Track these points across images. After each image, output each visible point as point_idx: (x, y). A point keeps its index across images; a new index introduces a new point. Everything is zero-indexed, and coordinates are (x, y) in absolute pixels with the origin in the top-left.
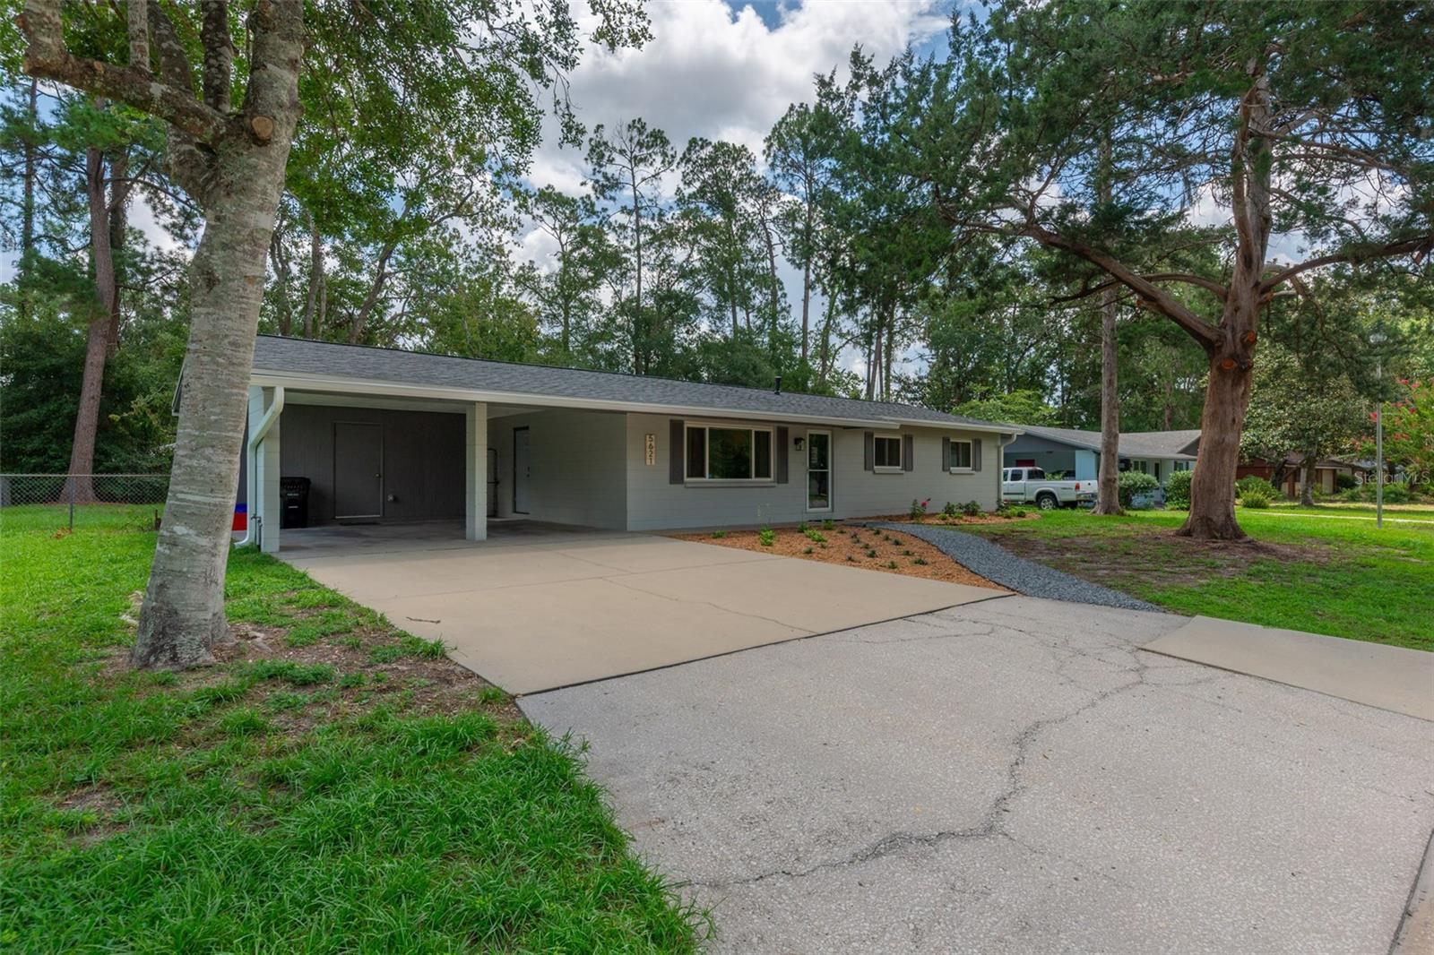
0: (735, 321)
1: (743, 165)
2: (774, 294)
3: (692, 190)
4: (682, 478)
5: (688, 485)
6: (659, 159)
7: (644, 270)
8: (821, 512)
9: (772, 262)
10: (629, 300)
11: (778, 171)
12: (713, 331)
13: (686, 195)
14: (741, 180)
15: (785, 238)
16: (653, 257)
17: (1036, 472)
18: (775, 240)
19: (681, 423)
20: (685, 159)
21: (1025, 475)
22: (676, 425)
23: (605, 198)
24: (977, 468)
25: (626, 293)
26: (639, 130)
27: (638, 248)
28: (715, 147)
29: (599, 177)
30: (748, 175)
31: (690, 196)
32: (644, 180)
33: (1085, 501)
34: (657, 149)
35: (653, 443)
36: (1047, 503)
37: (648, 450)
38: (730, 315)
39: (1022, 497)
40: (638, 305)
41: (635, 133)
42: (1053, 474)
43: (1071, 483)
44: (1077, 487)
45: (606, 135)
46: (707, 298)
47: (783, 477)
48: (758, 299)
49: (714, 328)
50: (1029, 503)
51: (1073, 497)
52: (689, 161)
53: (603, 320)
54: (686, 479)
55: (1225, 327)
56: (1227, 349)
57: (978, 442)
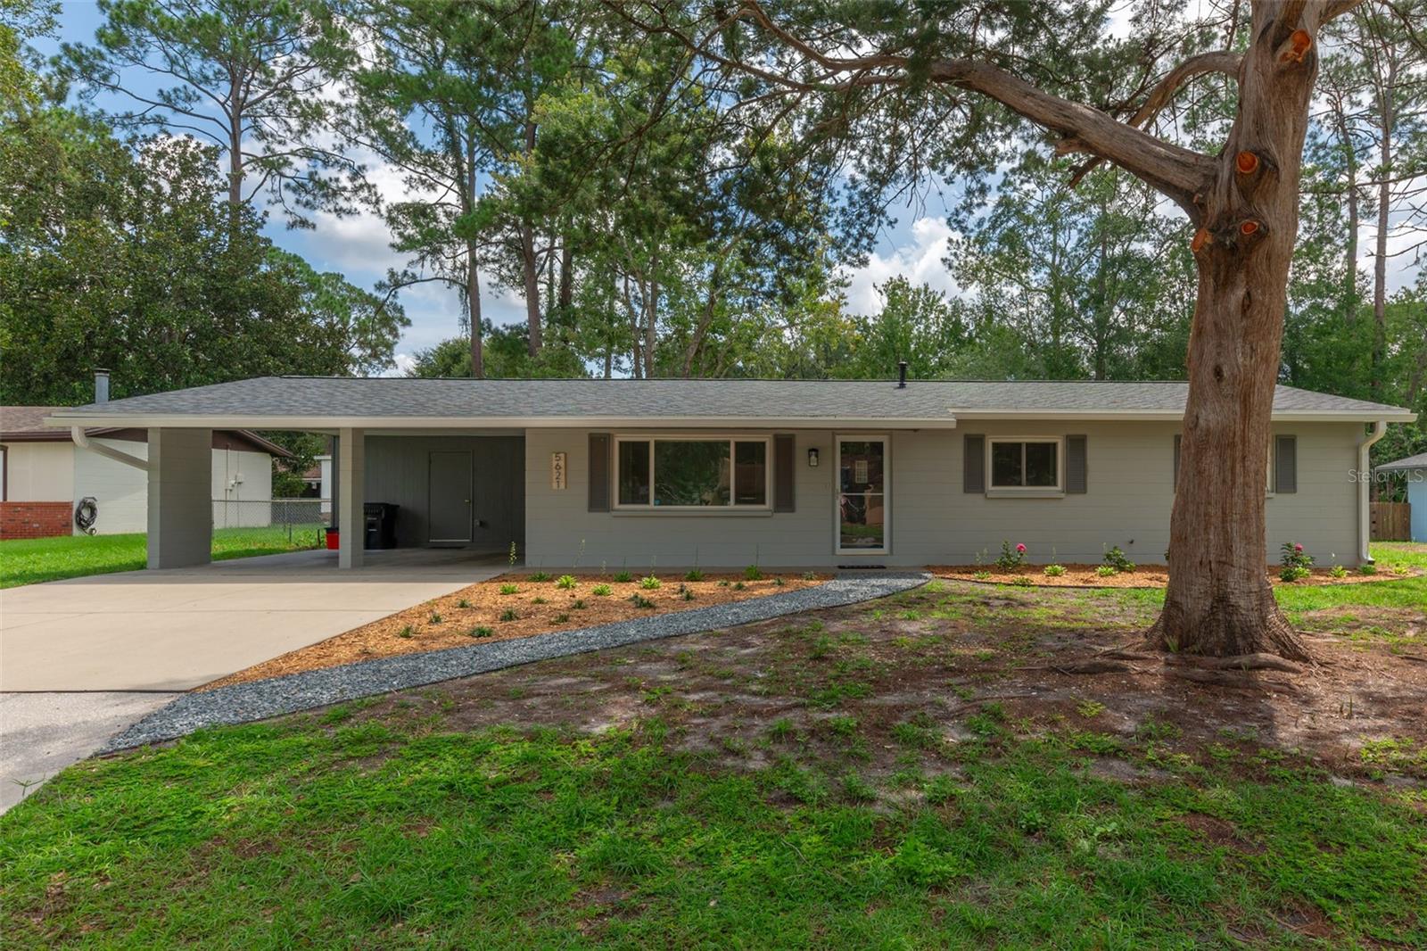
4: (610, 506)
5: (619, 514)
8: (866, 554)
19: (609, 438)
22: (598, 441)
24: (1283, 487)
35: (562, 464)
37: (555, 471)
47: (786, 502)
54: (616, 505)
55: (1223, 154)
56: (1214, 207)
57: (1288, 441)
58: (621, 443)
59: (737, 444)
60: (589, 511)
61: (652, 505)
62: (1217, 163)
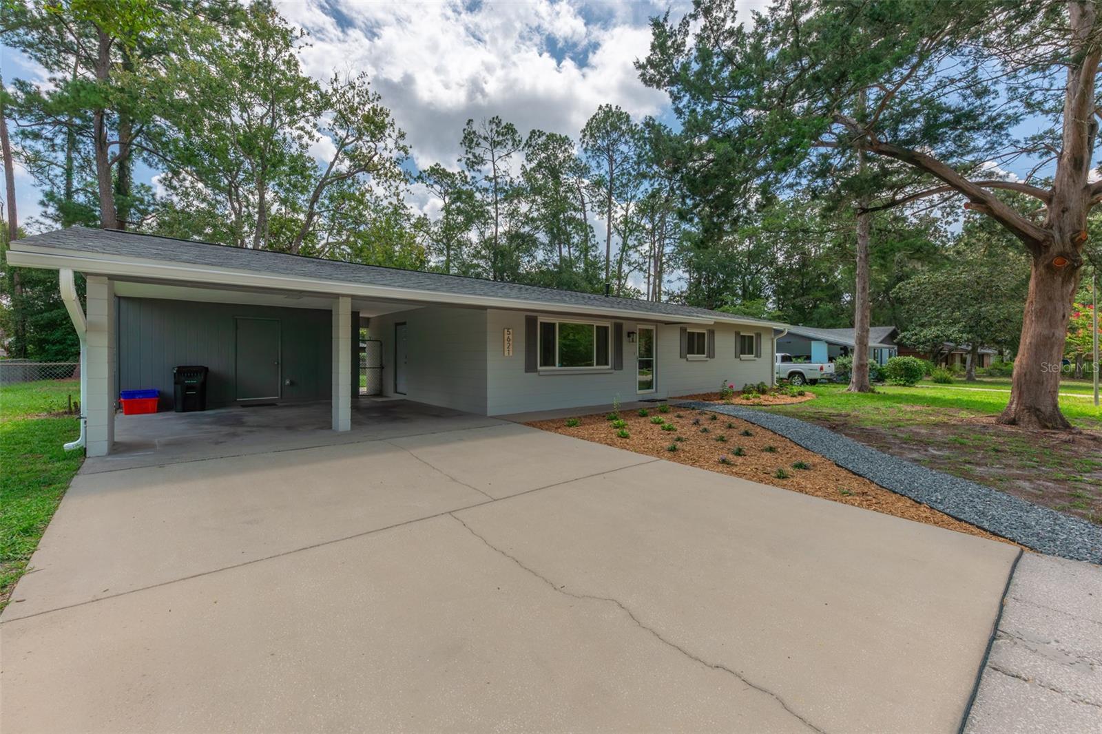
0: (560, 252)
1: (566, 149)
2: (586, 235)
3: (533, 165)
4: (536, 368)
5: (541, 373)
6: (510, 143)
7: (500, 218)
8: (648, 393)
9: (585, 215)
10: (490, 239)
11: (589, 153)
12: (546, 260)
13: (528, 170)
14: (564, 160)
15: (593, 199)
16: (506, 209)
18: (587, 200)
19: (535, 319)
20: (528, 145)
21: (779, 359)
22: (531, 320)
23: (474, 170)
24: (759, 355)
25: (487, 234)
26: (497, 124)
27: (496, 203)
28: (547, 136)
29: (470, 156)
30: (569, 156)
31: (531, 170)
32: (500, 157)
34: (509, 137)
35: (511, 337)
36: (797, 379)
37: (506, 342)
38: (557, 249)
40: (496, 241)
41: (494, 126)
42: (798, 359)
43: (811, 365)
44: (822, 369)
45: (475, 127)
46: (542, 237)
47: (618, 365)
48: (576, 239)
49: (546, 258)
50: (783, 380)
51: (821, 376)
52: (530, 146)
53: (472, 251)
54: (539, 368)
55: (1051, 228)
56: (1055, 249)
57: (759, 335)
58: (541, 323)
59: (597, 327)
60: (526, 372)
61: (557, 367)
62: (1049, 231)
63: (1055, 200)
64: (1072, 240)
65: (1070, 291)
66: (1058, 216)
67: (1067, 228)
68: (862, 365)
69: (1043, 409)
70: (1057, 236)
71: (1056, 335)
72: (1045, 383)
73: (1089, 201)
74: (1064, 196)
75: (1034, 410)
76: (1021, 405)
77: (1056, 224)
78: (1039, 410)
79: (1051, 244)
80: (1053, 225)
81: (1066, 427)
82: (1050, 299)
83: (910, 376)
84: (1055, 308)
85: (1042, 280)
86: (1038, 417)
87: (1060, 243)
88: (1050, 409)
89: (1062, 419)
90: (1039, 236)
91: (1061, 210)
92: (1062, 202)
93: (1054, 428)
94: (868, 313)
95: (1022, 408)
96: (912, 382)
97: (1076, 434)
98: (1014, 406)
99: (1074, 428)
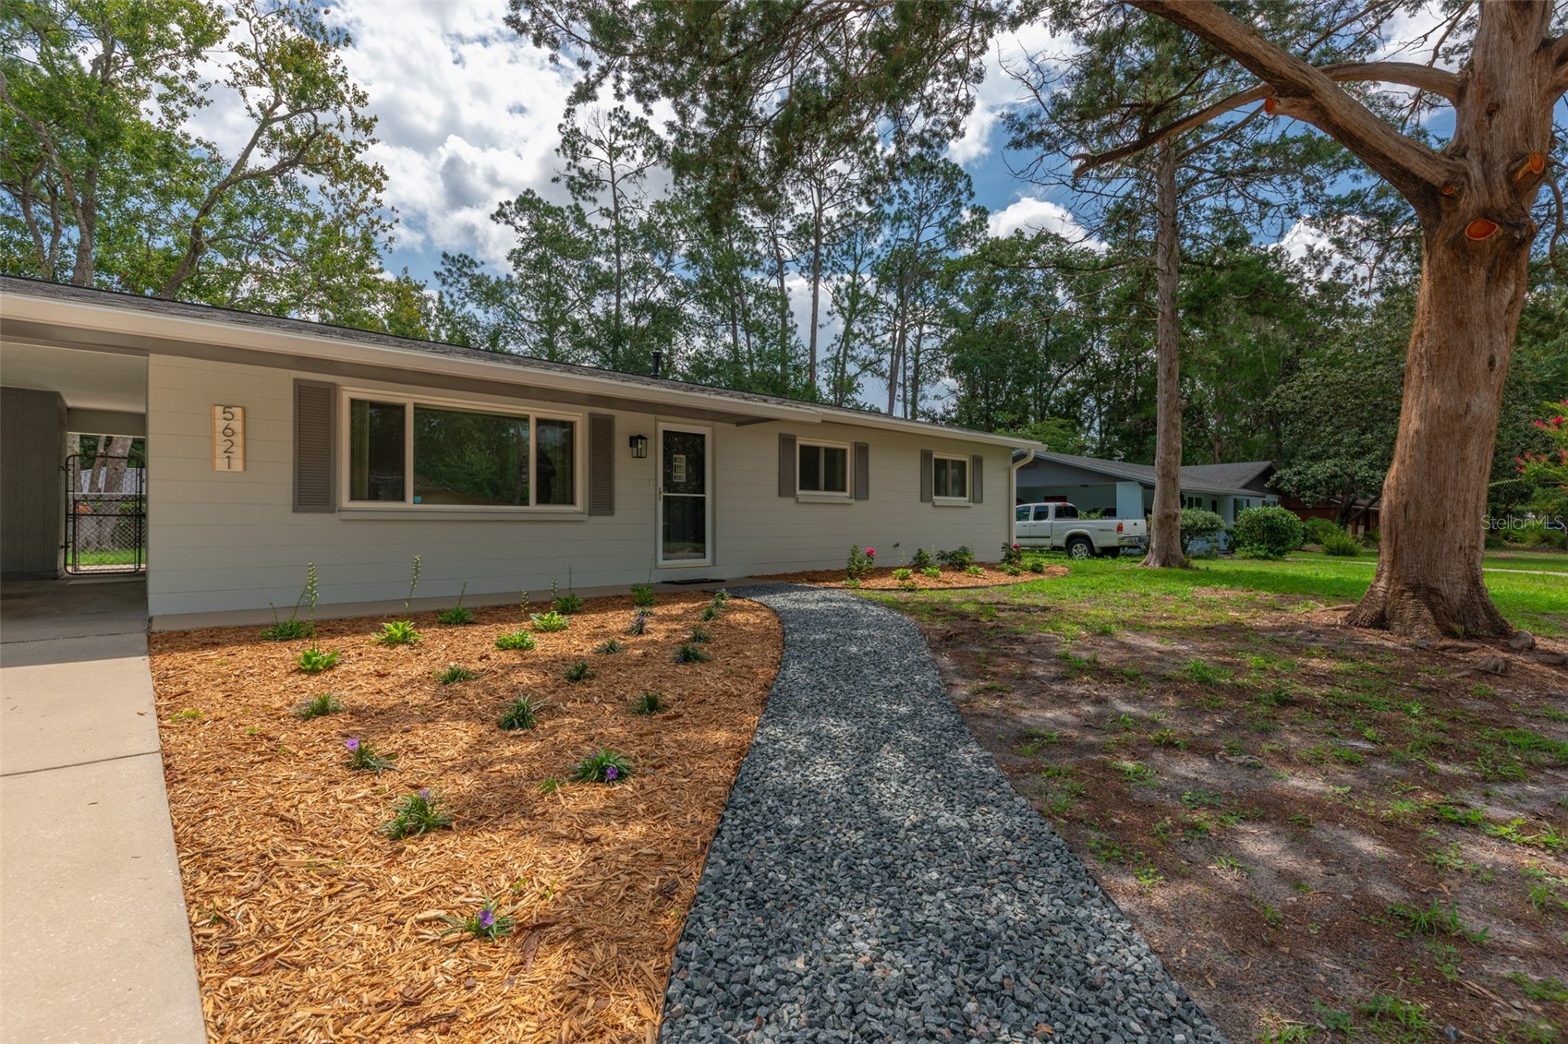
6: (640, 151)
8: (687, 565)
17: (1066, 508)
18: (787, 256)
19: (329, 393)
21: (1051, 513)
22: (315, 391)
24: (977, 498)
26: (621, 120)
32: (625, 176)
33: (1130, 547)
34: (639, 141)
35: (236, 425)
36: (1080, 549)
37: (219, 437)
39: (1047, 542)
41: (616, 123)
42: (1089, 512)
43: (1111, 523)
44: (1120, 528)
47: (603, 502)
50: (1055, 548)
51: (1114, 542)
54: (344, 500)
55: (1464, 155)
56: (1471, 202)
57: (978, 461)
58: (353, 401)
59: (539, 421)
60: (295, 510)
61: (410, 502)
62: (1459, 161)
63: (1472, 90)
64: (1510, 176)
65: (1506, 302)
66: (1478, 126)
67: (1498, 152)
68: (1168, 517)
69: (1445, 589)
70: (1476, 172)
71: (1475, 409)
72: (1451, 527)
73: (1547, 84)
74: (1492, 78)
75: (1426, 593)
76: (1397, 580)
77: (1473, 145)
78: (1435, 592)
79: (1461, 192)
80: (1467, 148)
81: (1500, 632)
82: (1460, 323)
83: (1275, 541)
84: (1472, 345)
85: (1443, 278)
86: (1432, 607)
87: (1483, 189)
88: (1462, 588)
89: (1490, 611)
90: (1435, 175)
91: (1484, 110)
92: (1488, 91)
93: (1469, 636)
94: (1178, 418)
95: (1399, 587)
96: (1281, 553)
97: (1519, 651)
98: (1382, 583)
99: (1517, 636)
